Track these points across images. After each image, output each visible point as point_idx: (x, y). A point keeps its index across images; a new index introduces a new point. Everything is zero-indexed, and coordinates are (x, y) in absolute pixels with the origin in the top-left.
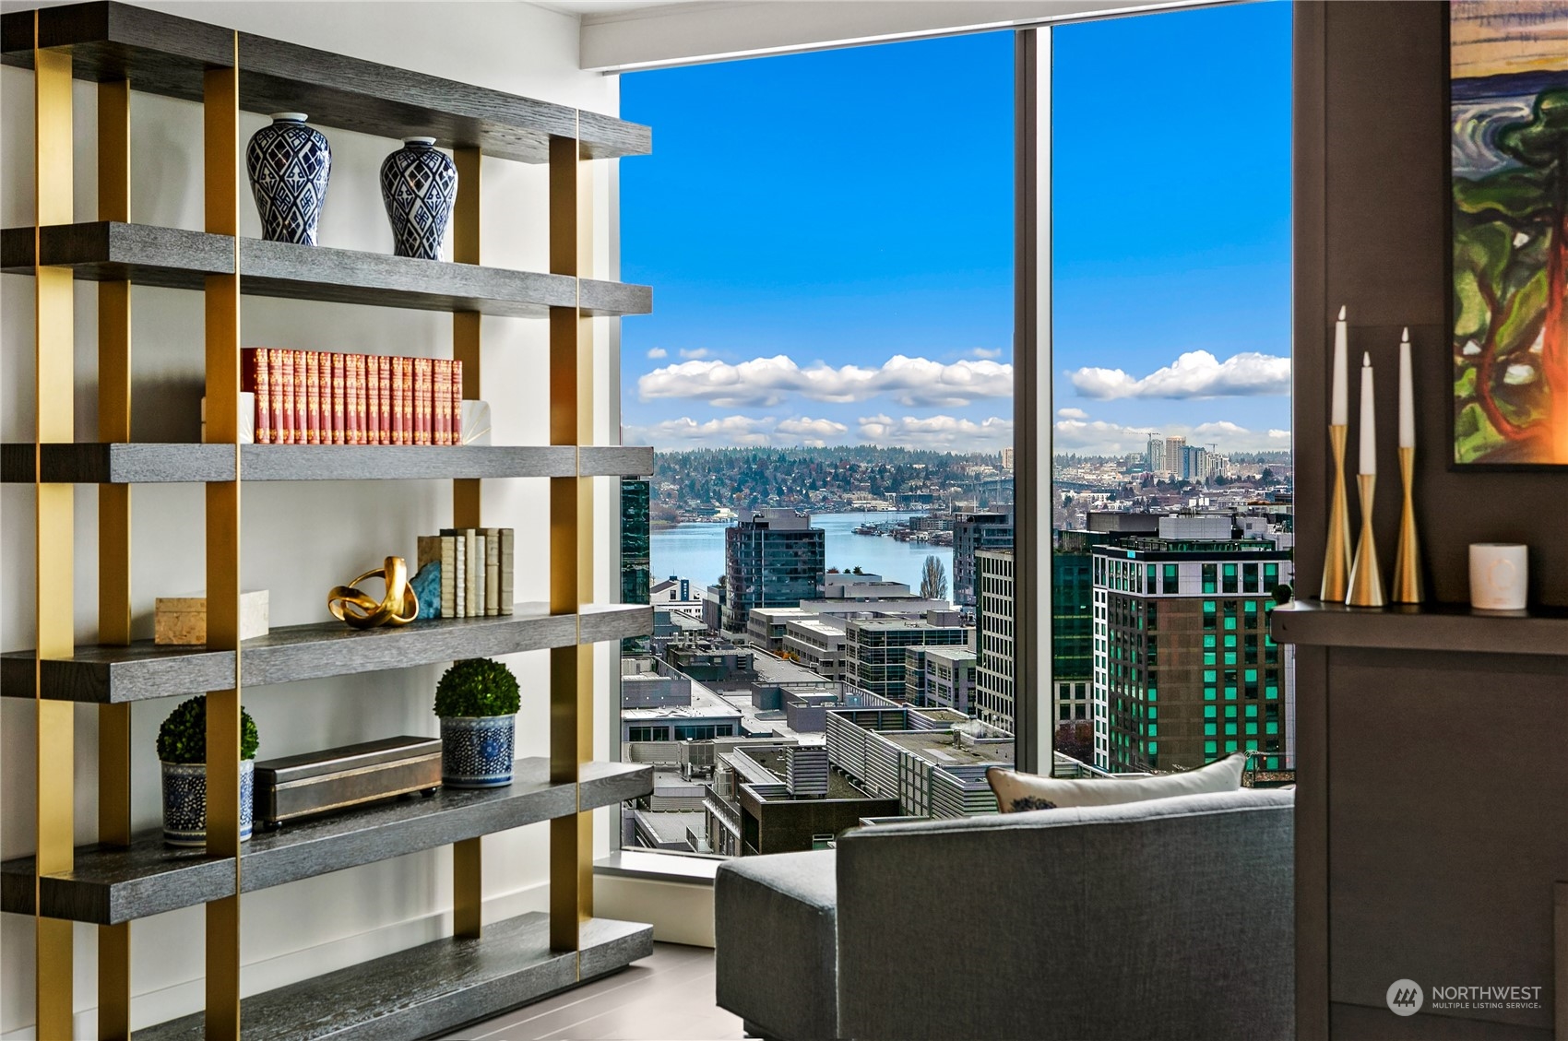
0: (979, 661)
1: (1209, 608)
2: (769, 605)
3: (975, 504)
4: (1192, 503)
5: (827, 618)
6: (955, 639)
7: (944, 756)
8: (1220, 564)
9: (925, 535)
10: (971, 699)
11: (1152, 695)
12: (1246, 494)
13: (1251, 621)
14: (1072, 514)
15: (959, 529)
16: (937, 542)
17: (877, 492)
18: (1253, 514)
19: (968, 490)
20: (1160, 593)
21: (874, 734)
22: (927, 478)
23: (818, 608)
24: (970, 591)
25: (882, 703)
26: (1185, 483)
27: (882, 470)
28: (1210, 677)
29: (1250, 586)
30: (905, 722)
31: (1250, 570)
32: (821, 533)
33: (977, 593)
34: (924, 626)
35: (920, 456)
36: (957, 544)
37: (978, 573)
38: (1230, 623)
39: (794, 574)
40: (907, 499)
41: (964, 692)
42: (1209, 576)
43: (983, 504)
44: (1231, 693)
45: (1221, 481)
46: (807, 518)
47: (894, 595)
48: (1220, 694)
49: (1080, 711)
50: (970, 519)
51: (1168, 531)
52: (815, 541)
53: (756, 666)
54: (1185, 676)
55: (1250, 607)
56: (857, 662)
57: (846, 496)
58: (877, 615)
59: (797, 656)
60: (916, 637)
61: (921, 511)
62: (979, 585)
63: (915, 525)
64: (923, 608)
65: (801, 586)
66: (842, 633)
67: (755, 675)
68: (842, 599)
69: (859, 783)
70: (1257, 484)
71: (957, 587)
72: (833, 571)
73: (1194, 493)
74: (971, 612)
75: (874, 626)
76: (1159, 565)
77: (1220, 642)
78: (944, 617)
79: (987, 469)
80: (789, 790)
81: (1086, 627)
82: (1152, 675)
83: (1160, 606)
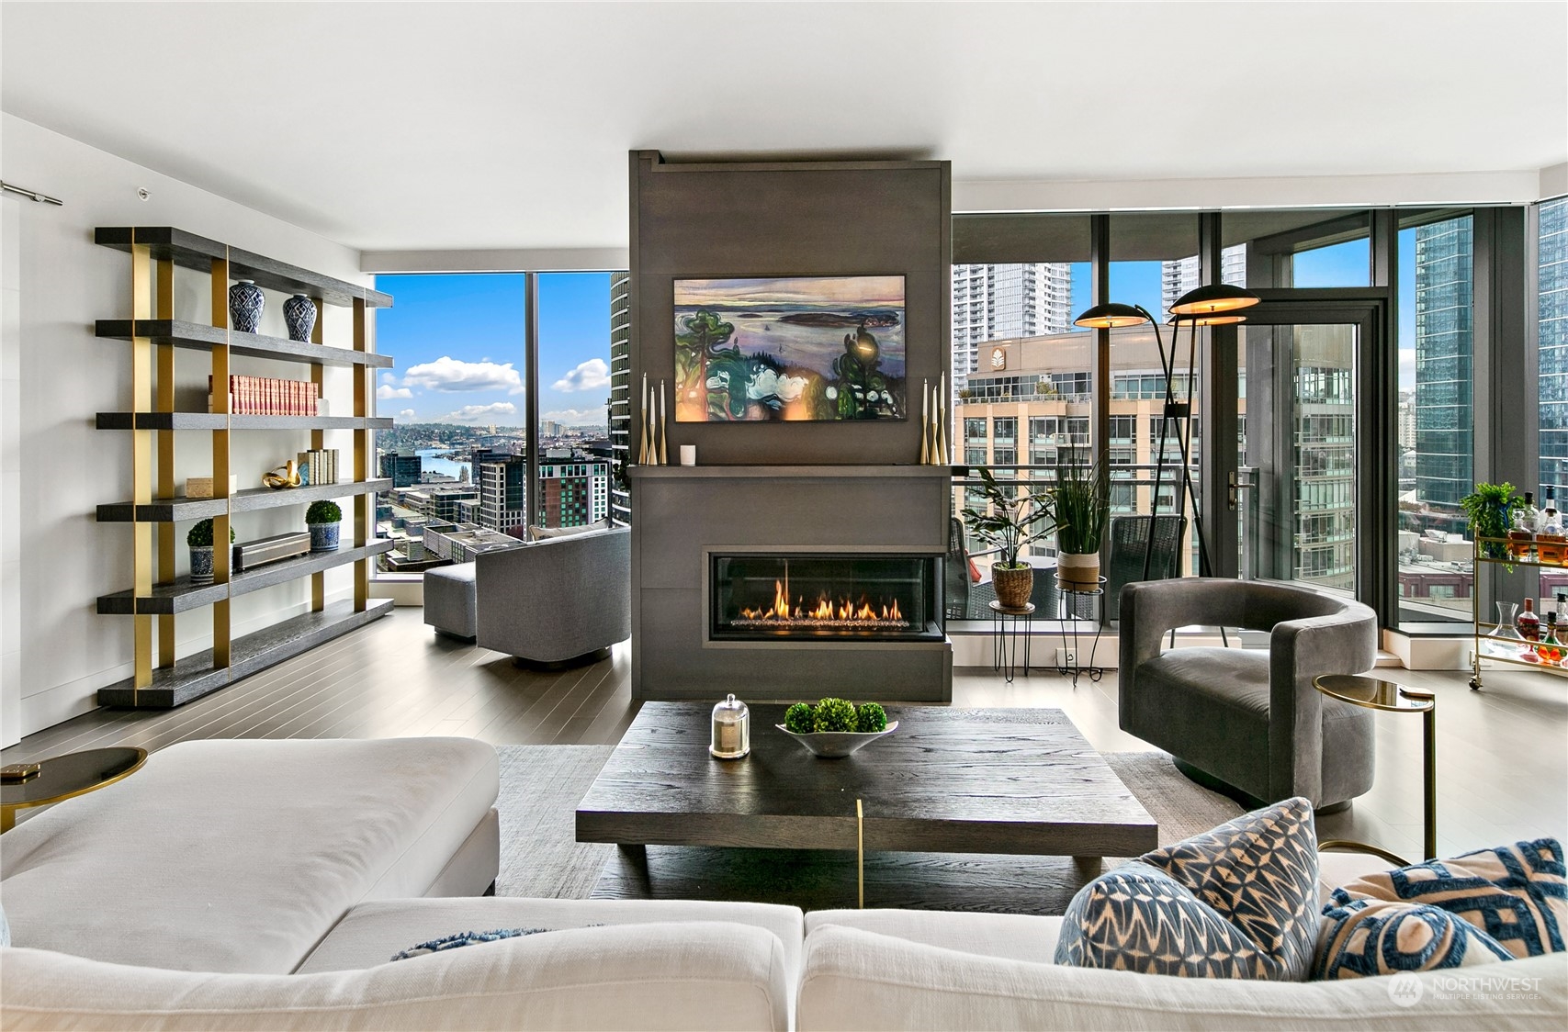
0: (481, 505)
1: (563, 482)
2: (398, 487)
3: (480, 446)
4: (557, 444)
5: (422, 491)
6: (472, 497)
7: (469, 541)
8: (567, 466)
9: (460, 457)
10: (479, 519)
11: (544, 515)
12: (575, 441)
13: (577, 485)
14: (515, 449)
15: (474, 455)
16: (465, 460)
17: (442, 441)
18: (578, 448)
19: (477, 440)
20: (547, 477)
21: (442, 535)
22: (461, 435)
23: (419, 487)
24: (478, 479)
25: (444, 523)
26: (554, 437)
27: (444, 433)
28: (564, 506)
29: (577, 474)
30: (454, 529)
31: (577, 468)
32: (420, 458)
33: (481, 479)
34: (461, 492)
35: (458, 428)
36: (473, 461)
37: (481, 472)
38: (570, 487)
39: (409, 474)
40: (453, 444)
41: (476, 517)
42: (563, 470)
43: (483, 446)
44: (570, 512)
45: (567, 437)
46: (414, 452)
47: (449, 480)
48: (567, 513)
49: (519, 521)
50: (478, 451)
51: (549, 455)
52: (417, 461)
53: (393, 511)
54: (555, 507)
55: (577, 481)
56: (434, 507)
57: (429, 443)
58: (442, 489)
59: (410, 507)
60: (457, 497)
61: (459, 448)
62: (482, 476)
63: (457, 454)
64: (460, 486)
65: (411, 479)
66: (428, 497)
67: (393, 515)
68: (428, 483)
69: (436, 554)
70: (579, 437)
71: (473, 477)
72: (425, 472)
73: (558, 441)
74: (479, 486)
75: (441, 494)
76: (546, 467)
77: (567, 494)
78: (468, 489)
79: (485, 432)
80: (409, 559)
81: (521, 490)
82: (544, 507)
83: (547, 482)
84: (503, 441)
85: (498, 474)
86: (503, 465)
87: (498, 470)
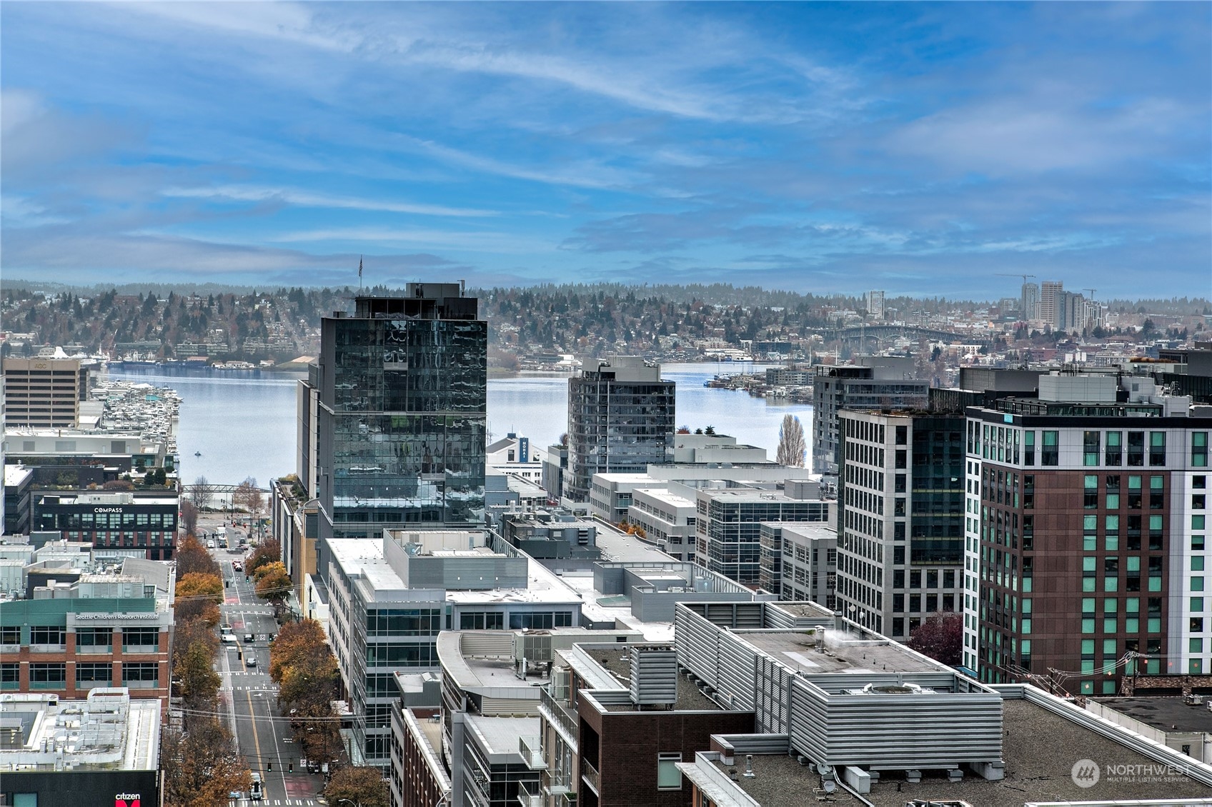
0: (840, 541)
1: (1091, 483)
2: (616, 469)
3: (836, 355)
4: (1068, 358)
5: (677, 486)
6: (812, 514)
7: (805, 661)
8: (1103, 432)
9: (782, 390)
10: (830, 585)
11: (1027, 586)
12: (1126, 350)
13: (1134, 499)
14: (940, 369)
15: (821, 385)
16: (795, 398)
17: (732, 339)
18: (1138, 372)
19: (829, 337)
20: (1038, 464)
21: (728, 632)
22: (785, 323)
23: (666, 474)
24: (830, 457)
25: (733, 589)
26: (1061, 335)
27: (738, 313)
28: (1089, 564)
29: (1135, 459)
30: (760, 617)
31: (1136, 439)
32: (671, 387)
33: (839, 459)
34: (781, 498)
35: (779, 297)
36: (817, 401)
37: (840, 437)
38: (1112, 502)
39: (641, 434)
40: (763, 348)
41: (822, 578)
42: (1091, 445)
43: (845, 355)
44: (1111, 584)
45: (1100, 334)
46: (657, 368)
47: (750, 459)
48: (1100, 585)
49: (949, 601)
50: (832, 373)
51: (1049, 391)
52: (663, 396)
53: (600, 542)
54: (1061, 564)
55: (1134, 483)
56: (708, 539)
57: (699, 342)
58: (731, 484)
59: (641, 531)
60: (772, 512)
61: (779, 361)
62: (842, 452)
63: (772, 377)
64: (779, 476)
65: (648, 449)
66: (692, 504)
67: (597, 553)
68: (693, 464)
69: (711, 691)
70: (1138, 337)
71: (817, 452)
72: (684, 431)
73: (1070, 346)
74: (832, 482)
75: (727, 498)
76: (1039, 431)
77: (1101, 523)
78: (802, 488)
79: (850, 314)
80: (634, 697)
81: (958, 503)
82: (1027, 561)
83: (1038, 480)
84: (903, 342)
85: (889, 447)
86: (907, 421)
87: (890, 435)
